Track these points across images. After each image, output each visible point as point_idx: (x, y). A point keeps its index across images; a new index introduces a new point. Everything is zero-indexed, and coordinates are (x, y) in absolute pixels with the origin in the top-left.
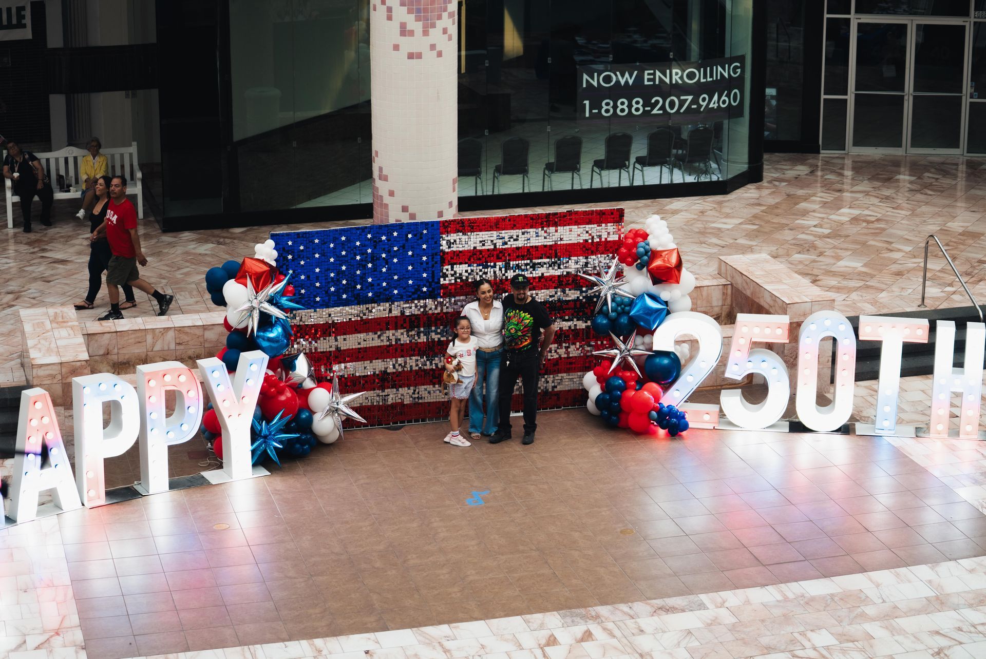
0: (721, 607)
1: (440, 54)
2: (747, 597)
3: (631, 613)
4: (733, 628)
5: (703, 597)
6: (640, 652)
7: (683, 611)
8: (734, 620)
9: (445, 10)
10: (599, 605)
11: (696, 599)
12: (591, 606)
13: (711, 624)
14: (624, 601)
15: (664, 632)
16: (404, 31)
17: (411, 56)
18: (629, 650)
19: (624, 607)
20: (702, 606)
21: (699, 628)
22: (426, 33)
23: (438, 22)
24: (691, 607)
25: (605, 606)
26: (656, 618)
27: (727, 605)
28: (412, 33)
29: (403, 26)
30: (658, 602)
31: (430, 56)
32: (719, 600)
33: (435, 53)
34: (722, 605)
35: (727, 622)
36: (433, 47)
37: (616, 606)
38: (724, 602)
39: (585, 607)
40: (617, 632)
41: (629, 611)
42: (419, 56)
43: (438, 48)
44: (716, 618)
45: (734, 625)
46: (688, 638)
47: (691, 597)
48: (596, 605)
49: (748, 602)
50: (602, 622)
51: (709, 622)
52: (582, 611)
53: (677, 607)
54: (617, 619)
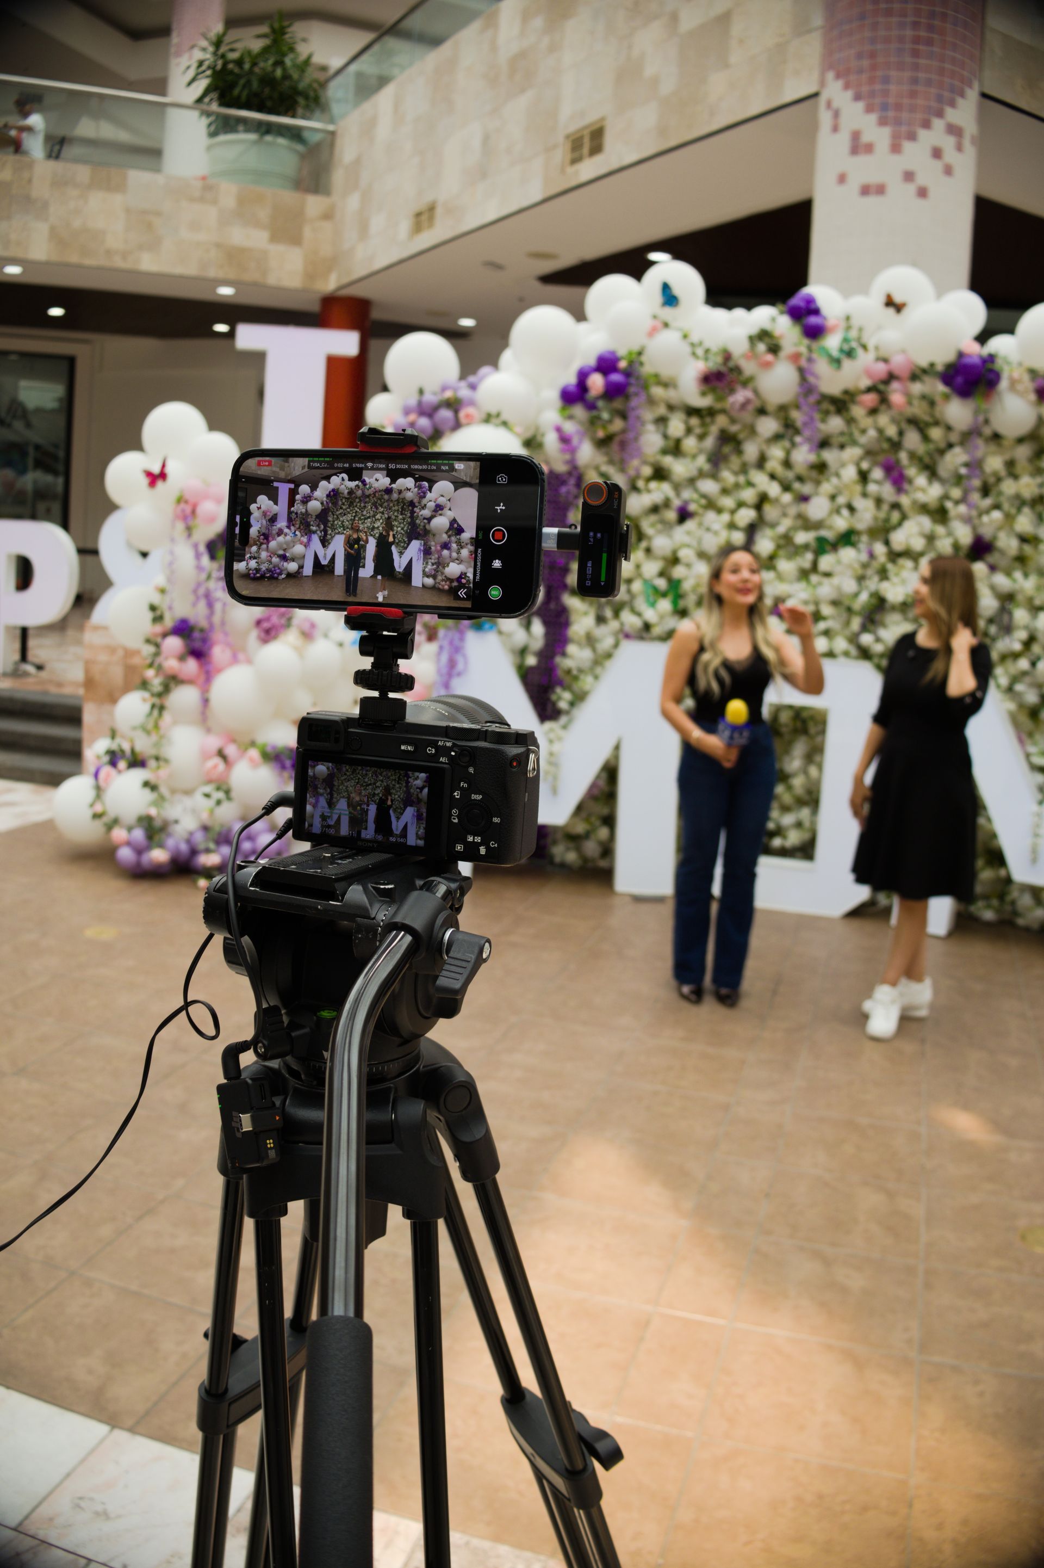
1: (922, 193)
9: (940, 114)
16: (858, 146)
17: (866, 190)
22: (896, 148)
23: (922, 133)
28: (869, 148)
29: (856, 136)
31: (900, 192)
33: (911, 188)
36: (909, 176)
42: (880, 190)
43: (921, 180)
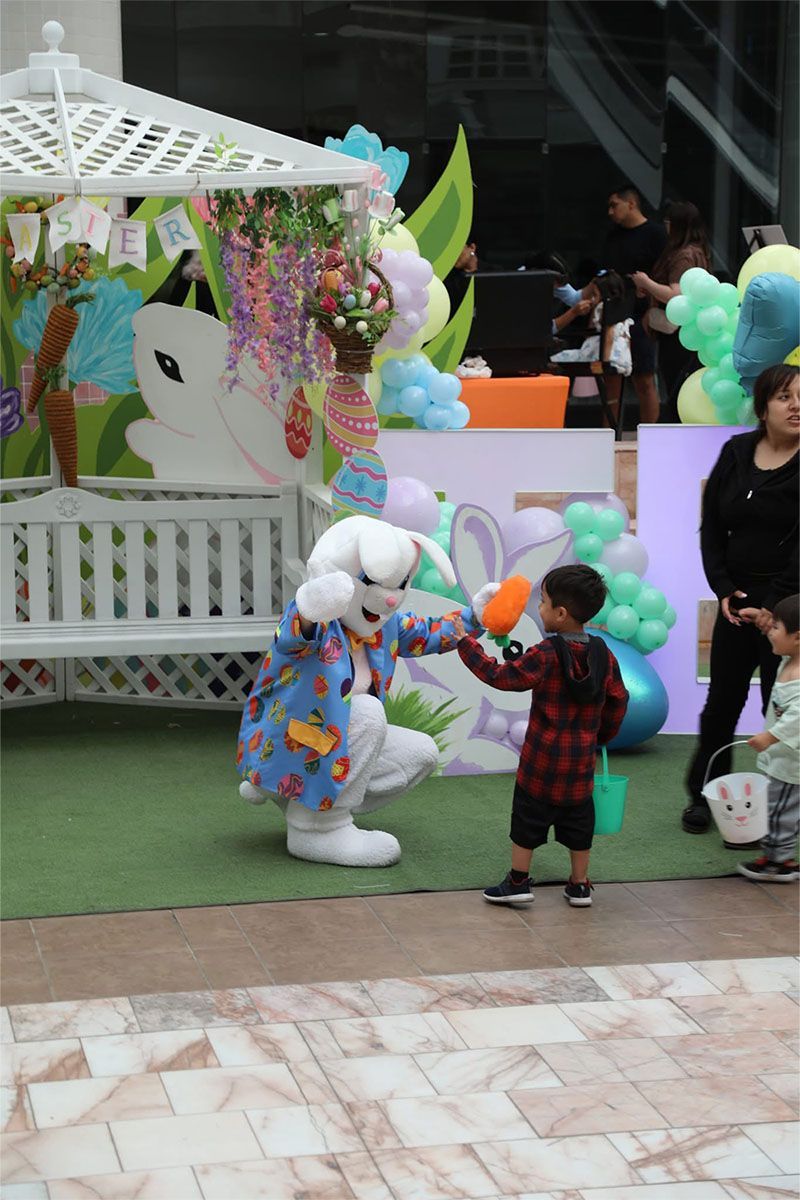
0: (650, 997)
2: (737, 976)
3: (362, 1002)
4: (679, 1049)
5: (599, 974)
6: (347, 1097)
7: (527, 1001)
8: (686, 1028)
10: (271, 984)
11: (577, 977)
12: (243, 986)
13: (610, 1035)
14: (347, 975)
15: (448, 1049)
18: (311, 1092)
19: (345, 990)
20: (592, 992)
21: (566, 1045)
24: (554, 994)
25: (285, 988)
26: (435, 1017)
27: (669, 992)
30: (459, 980)
32: (651, 981)
34: (654, 993)
35: (663, 1031)
37: (320, 986)
38: (663, 986)
39: (223, 987)
40: (296, 1049)
41: (357, 999)
44: (630, 1021)
45: (684, 1040)
46: (524, 1067)
47: (561, 973)
48: (259, 983)
49: (740, 988)
50: (260, 1021)
51: (606, 1029)
52: (211, 996)
53: (510, 991)
54: (310, 1016)
